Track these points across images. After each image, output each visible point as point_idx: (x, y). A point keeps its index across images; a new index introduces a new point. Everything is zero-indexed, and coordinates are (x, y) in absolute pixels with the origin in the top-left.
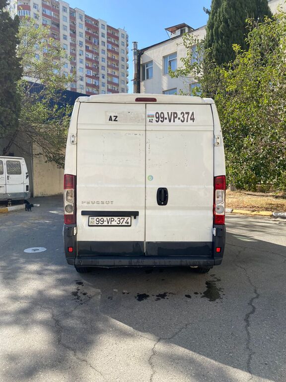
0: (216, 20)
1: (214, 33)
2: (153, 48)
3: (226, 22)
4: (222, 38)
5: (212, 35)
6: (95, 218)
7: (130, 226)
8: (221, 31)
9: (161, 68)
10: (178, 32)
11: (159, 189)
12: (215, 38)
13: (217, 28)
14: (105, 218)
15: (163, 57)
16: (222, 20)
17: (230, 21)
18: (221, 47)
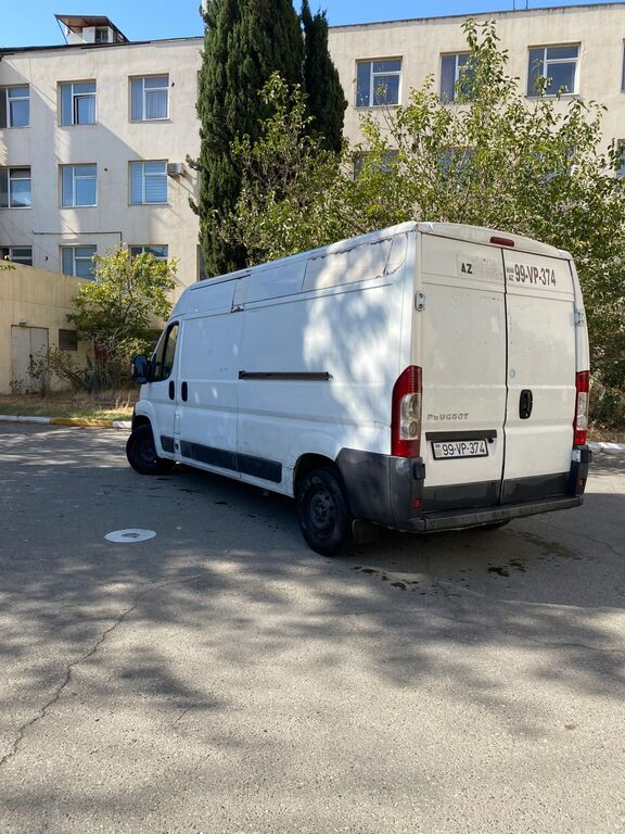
0: (232, 47)
1: (228, 71)
2: (28, 54)
3: (254, 56)
4: (245, 89)
5: (224, 75)
6: (441, 444)
7: (487, 455)
8: (245, 70)
9: (54, 107)
10: (89, 35)
11: (523, 391)
12: (230, 83)
13: (236, 64)
14: (454, 444)
15: (59, 83)
16: (245, 50)
17: (263, 55)
18: (245, 104)
